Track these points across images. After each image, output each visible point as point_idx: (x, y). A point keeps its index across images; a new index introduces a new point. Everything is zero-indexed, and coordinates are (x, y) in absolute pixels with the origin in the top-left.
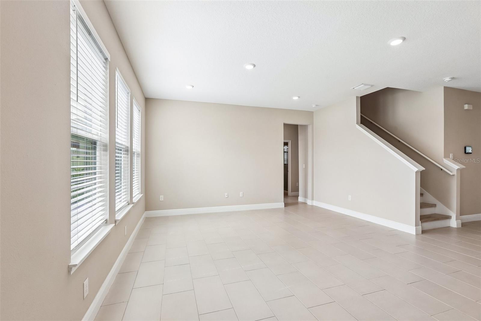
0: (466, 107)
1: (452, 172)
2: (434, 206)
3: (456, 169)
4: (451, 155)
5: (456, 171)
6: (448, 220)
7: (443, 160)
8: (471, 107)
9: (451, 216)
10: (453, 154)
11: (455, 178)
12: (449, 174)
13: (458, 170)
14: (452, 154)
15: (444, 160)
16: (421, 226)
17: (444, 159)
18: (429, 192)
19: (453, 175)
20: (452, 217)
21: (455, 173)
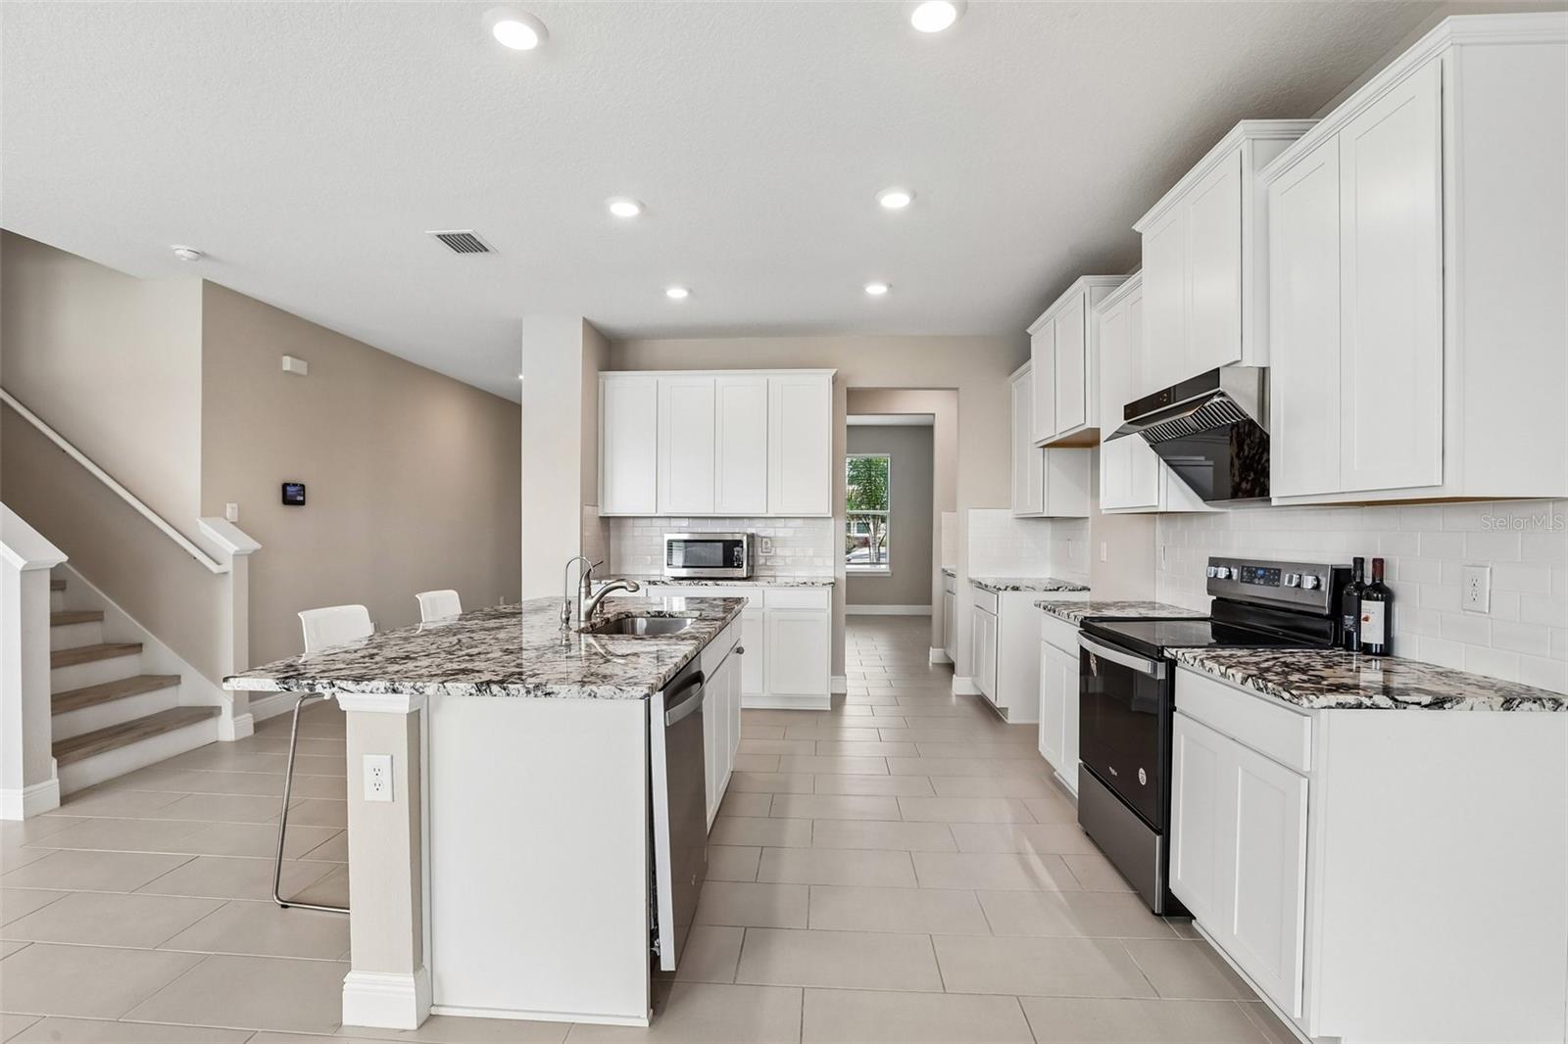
0: (287, 363)
1: (218, 564)
2: (175, 680)
3: (232, 552)
4: (231, 510)
5: (231, 557)
6: (209, 723)
7: (197, 523)
8: (302, 367)
9: (220, 708)
10: (239, 505)
11: (230, 579)
12: (211, 572)
13: (236, 556)
14: (235, 505)
15: (201, 523)
16: (59, 776)
17: (198, 520)
18: (164, 640)
19: (225, 573)
20: (223, 711)
21: (228, 566)
